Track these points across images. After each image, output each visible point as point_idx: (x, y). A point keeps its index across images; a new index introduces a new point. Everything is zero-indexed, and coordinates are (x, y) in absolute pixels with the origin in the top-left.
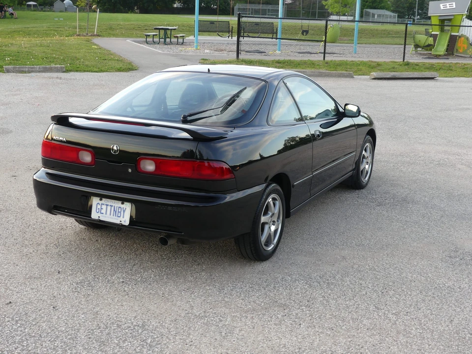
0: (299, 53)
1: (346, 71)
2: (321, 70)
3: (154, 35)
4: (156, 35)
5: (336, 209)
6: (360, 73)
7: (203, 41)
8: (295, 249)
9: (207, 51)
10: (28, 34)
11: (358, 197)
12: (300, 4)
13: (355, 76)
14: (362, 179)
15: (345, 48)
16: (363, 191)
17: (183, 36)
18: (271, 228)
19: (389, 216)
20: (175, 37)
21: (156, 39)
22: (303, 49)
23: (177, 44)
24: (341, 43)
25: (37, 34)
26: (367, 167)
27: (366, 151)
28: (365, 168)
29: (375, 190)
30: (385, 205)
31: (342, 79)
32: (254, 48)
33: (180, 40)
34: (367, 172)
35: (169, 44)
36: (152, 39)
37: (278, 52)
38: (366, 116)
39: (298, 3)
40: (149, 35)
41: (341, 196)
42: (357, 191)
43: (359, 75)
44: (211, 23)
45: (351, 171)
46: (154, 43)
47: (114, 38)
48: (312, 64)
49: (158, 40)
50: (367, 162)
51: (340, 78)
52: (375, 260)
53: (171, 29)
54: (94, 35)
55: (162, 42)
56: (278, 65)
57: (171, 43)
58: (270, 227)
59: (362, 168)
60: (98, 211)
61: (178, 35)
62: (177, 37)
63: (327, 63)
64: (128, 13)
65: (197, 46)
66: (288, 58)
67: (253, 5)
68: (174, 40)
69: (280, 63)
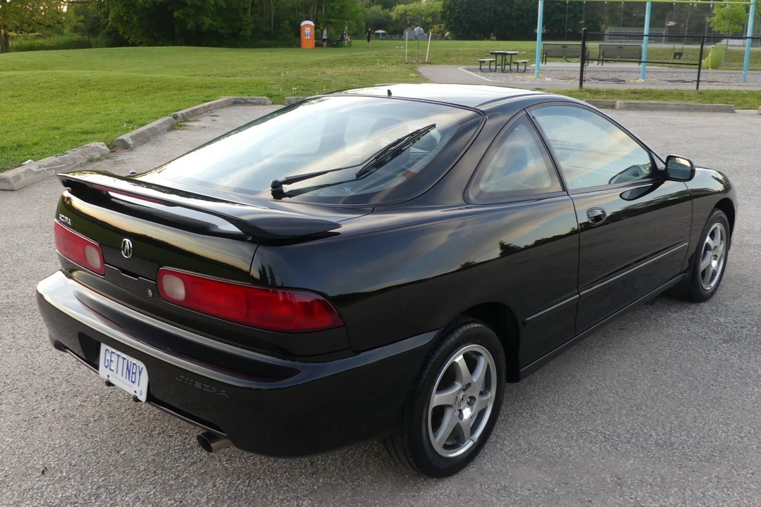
0: (669, 81)
1: (727, 103)
2: (689, 103)
3: (491, 61)
4: (493, 61)
5: (643, 344)
6: (747, 106)
7: (551, 69)
8: (524, 446)
9: (549, 79)
10: (351, 62)
11: (690, 319)
12: (685, 26)
13: (736, 111)
14: (704, 286)
15: (733, 75)
16: (705, 305)
17: (525, 63)
18: (464, 412)
19: (741, 369)
20: (514, 63)
21: (493, 67)
22: (676, 77)
23: (517, 72)
24: (727, 69)
25: (362, 62)
26: (714, 263)
27: (712, 236)
28: (710, 265)
29: (726, 306)
30: (738, 341)
31: (718, 114)
32: (612, 76)
33: (522, 67)
34: (714, 274)
35: (508, 72)
36: (488, 67)
37: (641, 80)
38: (720, 177)
39: (683, 25)
40: (484, 62)
41: (660, 316)
42: (693, 306)
43: (744, 109)
44: (563, 47)
45: (680, 274)
46: (491, 70)
47: (446, 66)
48: (681, 95)
49: (494, 67)
50: (716, 256)
51: (714, 114)
52: (688, 492)
53: (512, 54)
54: (424, 63)
55: (499, 69)
56: (633, 95)
57: (511, 71)
58: (461, 411)
59: (703, 265)
60: (106, 364)
61: (518, 61)
62: (517, 63)
63: (701, 93)
64: (483, 40)
65: (538, 73)
66: (647, 87)
67: (628, 28)
68: (514, 67)
69: (637, 93)
